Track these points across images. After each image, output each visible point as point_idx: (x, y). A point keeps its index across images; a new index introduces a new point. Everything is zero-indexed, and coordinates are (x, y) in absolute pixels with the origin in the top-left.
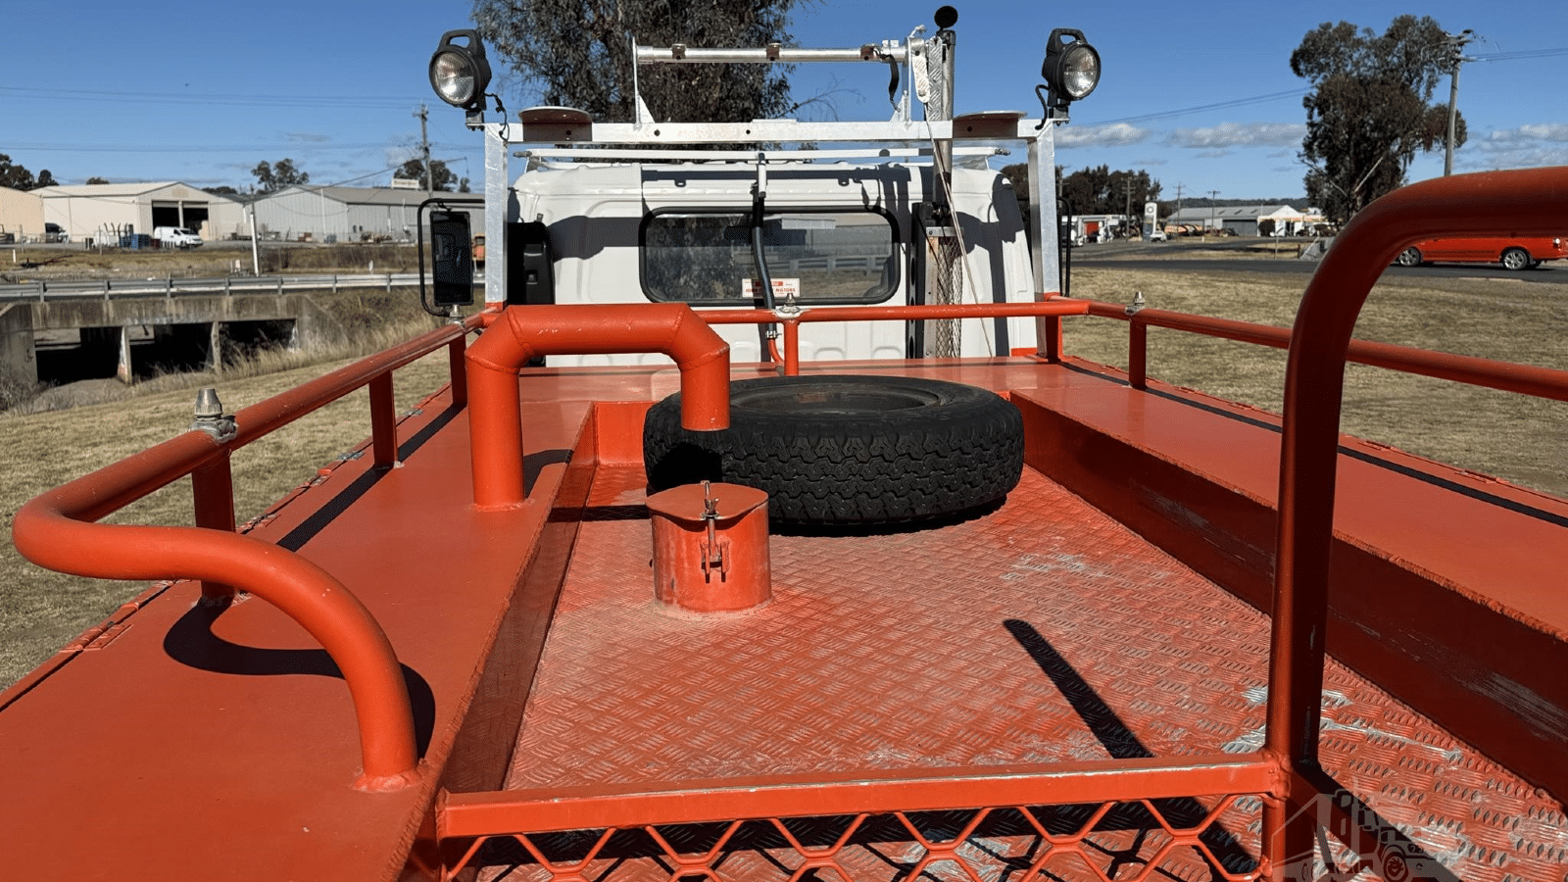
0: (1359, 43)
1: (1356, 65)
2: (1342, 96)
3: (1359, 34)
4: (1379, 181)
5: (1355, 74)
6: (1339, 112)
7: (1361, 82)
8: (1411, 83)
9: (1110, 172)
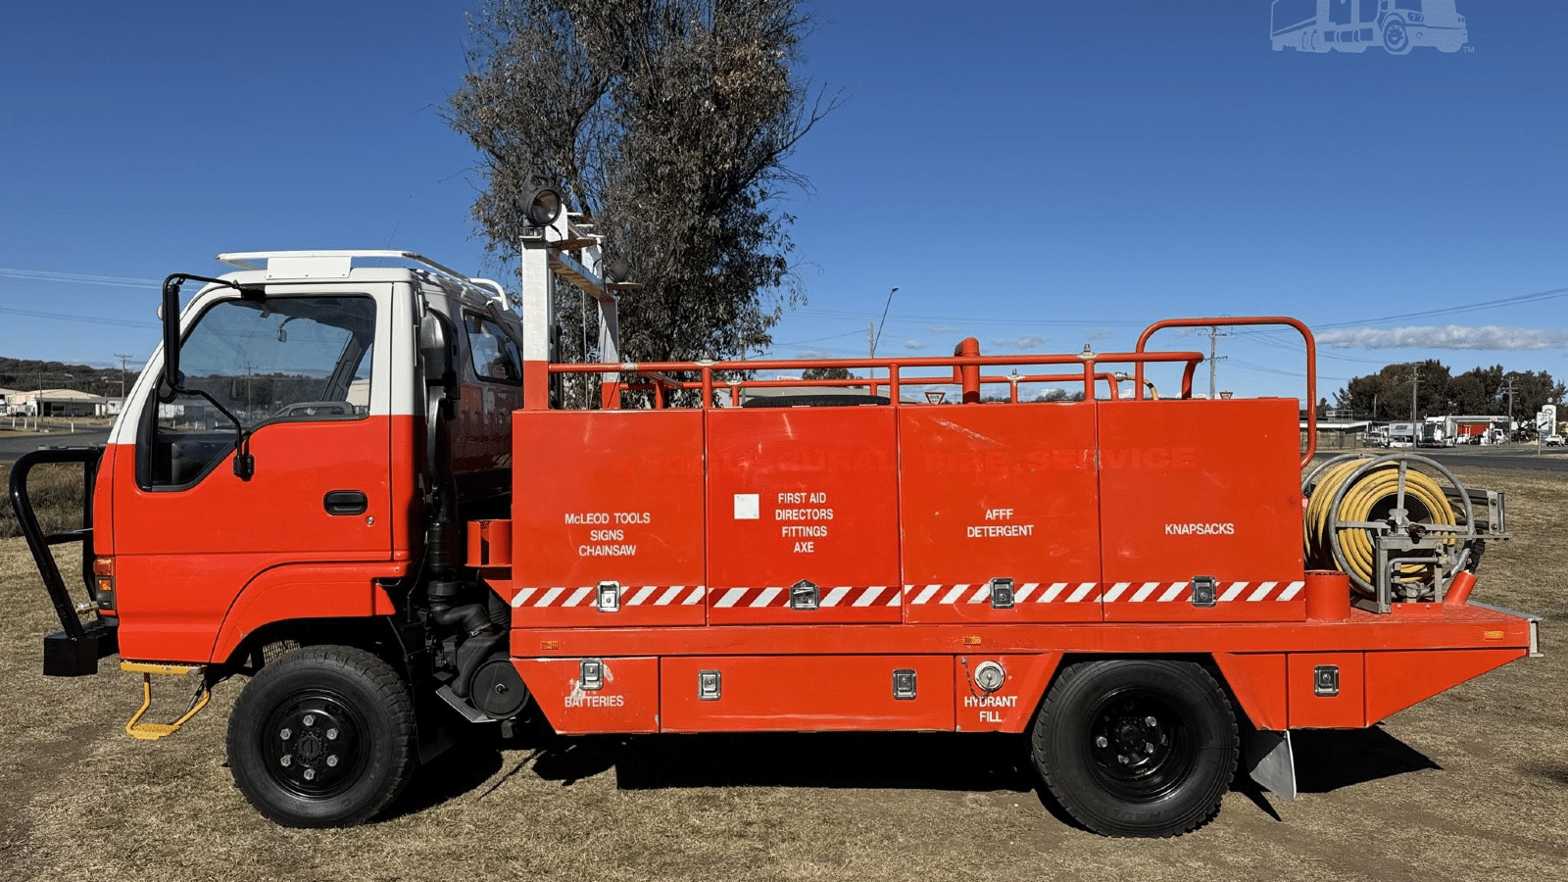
9: (1505, 373)
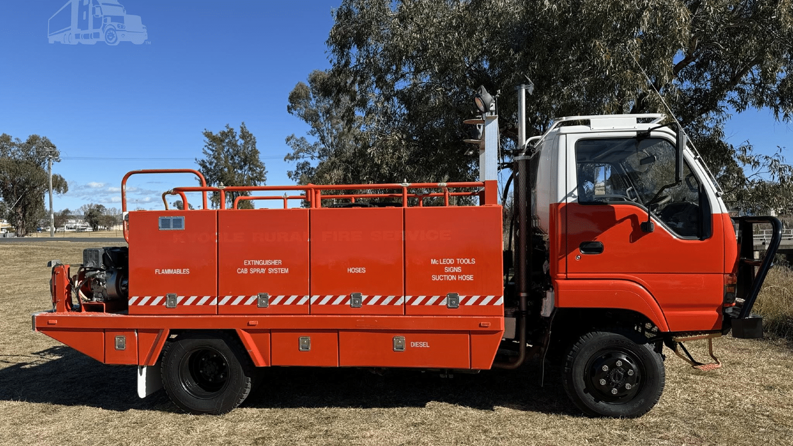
0: (13, 144)
1: (13, 153)
2: (7, 167)
3: (13, 140)
4: (30, 206)
5: (13, 158)
6: (6, 174)
7: (16, 162)
8: (41, 164)
